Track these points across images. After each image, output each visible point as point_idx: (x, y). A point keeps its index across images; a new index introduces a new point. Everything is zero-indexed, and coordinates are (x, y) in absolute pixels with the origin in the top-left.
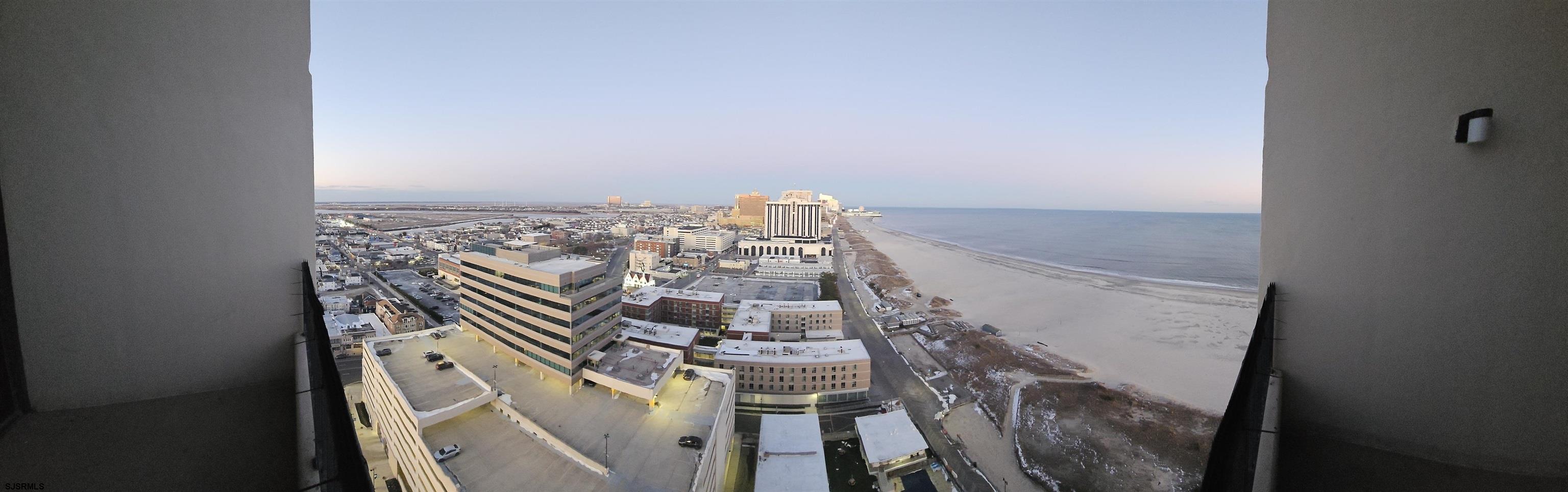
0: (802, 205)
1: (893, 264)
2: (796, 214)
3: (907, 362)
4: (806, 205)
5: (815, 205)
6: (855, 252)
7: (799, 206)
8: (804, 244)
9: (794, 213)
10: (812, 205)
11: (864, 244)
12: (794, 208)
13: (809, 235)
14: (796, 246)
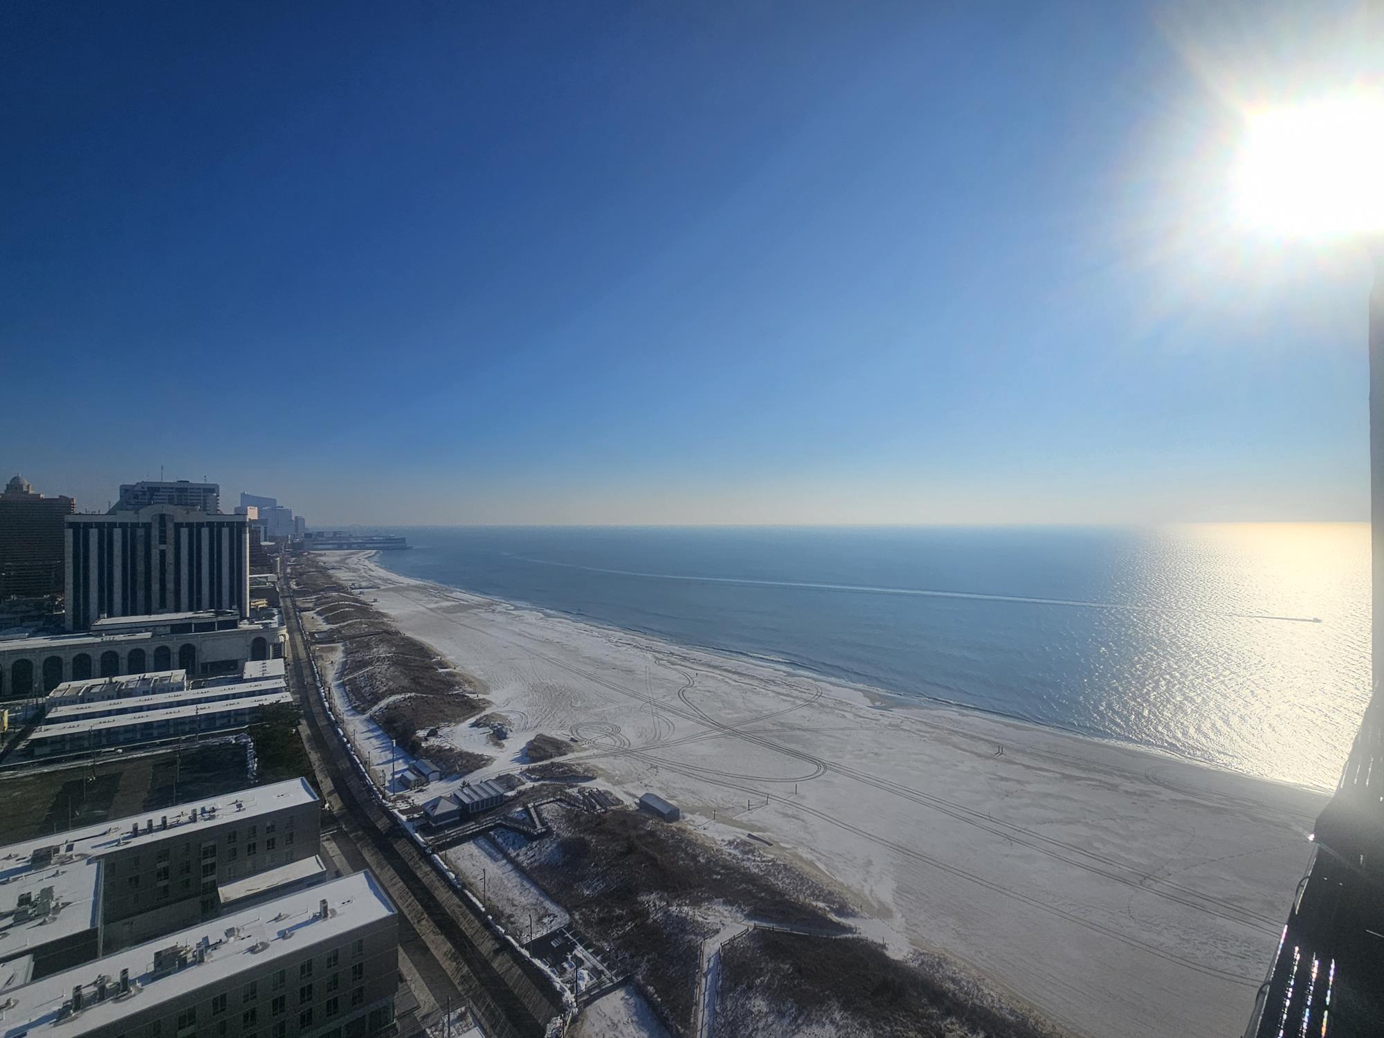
0: (190, 525)
1: (442, 665)
2: (170, 549)
3: (480, 905)
4: (201, 525)
5: (230, 524)
7: (178, 526)
8: (199, 635)
9: (163, 547)
10: (224, 525)
12: (163, 532)
13: (212, 607)
14: (175, 643)
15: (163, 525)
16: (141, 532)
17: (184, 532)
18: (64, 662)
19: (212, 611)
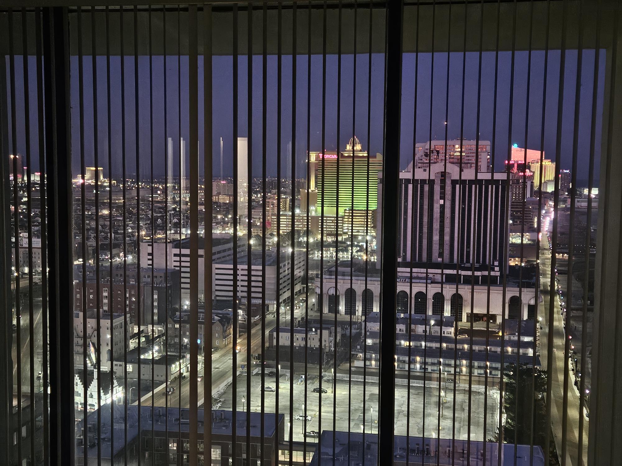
0: (463, 182)
7: (454, 183)
9: (442, 202)
12: (443, 188)
13: (478, 262)
14: (449, 291)
15: (443, 182)
16: (426, 188)
17: (459, 189)
18: (374, 294)
19: (477, 265)
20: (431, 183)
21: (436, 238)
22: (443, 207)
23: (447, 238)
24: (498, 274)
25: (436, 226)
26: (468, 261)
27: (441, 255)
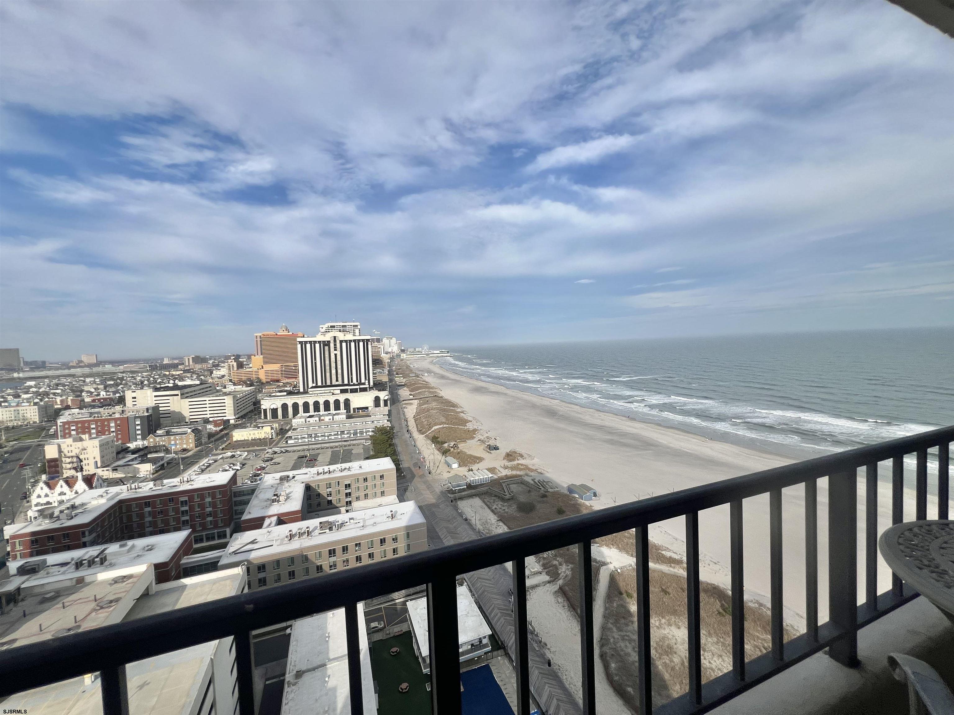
0: (346, 341)
1: (462, 412)
2: (338, 353)
4: (350, 341)
5: (363, 340)
6: (416, 401)
7: (341, 342)
8: (351, 394)
9: (336, 352)
10: (359, 341)
11: (427, 390)
12: (335, 345)
13: (357, 381)
14: (342, 398)
15: (335, 341)
17: (344, 345)
18: (299, 405)
19: (357, 383)
20: (329, 342)
21: (334, 371)
22: (336, 355)
23: (339, 371)
24: (368, 386)
25: (333, 365)
26: (352, 382)
27: (337, 380)
